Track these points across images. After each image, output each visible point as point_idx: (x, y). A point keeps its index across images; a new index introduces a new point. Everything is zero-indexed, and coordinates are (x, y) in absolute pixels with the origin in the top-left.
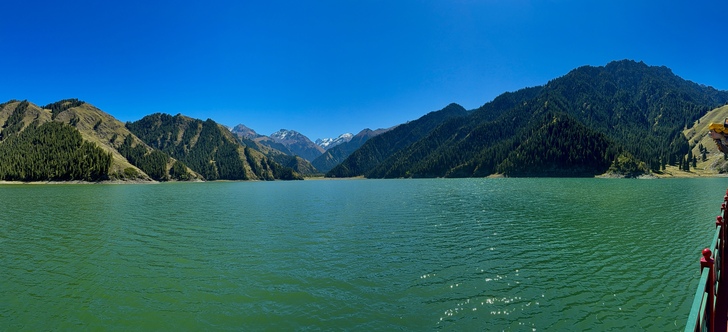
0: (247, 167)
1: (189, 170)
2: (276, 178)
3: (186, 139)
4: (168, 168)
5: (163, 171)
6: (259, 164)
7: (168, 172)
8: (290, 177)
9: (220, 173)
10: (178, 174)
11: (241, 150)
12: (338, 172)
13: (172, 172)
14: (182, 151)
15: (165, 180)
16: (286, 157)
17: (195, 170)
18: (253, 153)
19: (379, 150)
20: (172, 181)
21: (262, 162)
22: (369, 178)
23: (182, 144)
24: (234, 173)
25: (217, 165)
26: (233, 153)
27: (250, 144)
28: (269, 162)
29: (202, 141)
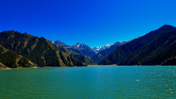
0: (61, 61)
1: (30, 62)
2: (74, 65)
3: (29, 46)
4: (17, 60)
5: (14, 62)
6: (66, 59)
7: (17, 63)
8: (81, 65)
9: (46, 63)
10: (23, 64)
11: (58, 52)
12: (104, 63)
13: (19, 63)
14: (26, 52)
15: (15, 67)
16: (79, 56)
17: (33, 62)
18: (64, 54)
19: (124, 52)
20: (20, 68)
21: (68, 58)
22: (119, 65)
23: (26, 48)
24: (54, 63)
25: (45, 59)
26: (54, 54)
27: (62, 49)
28: (71, 58)
29: (38, 47)
